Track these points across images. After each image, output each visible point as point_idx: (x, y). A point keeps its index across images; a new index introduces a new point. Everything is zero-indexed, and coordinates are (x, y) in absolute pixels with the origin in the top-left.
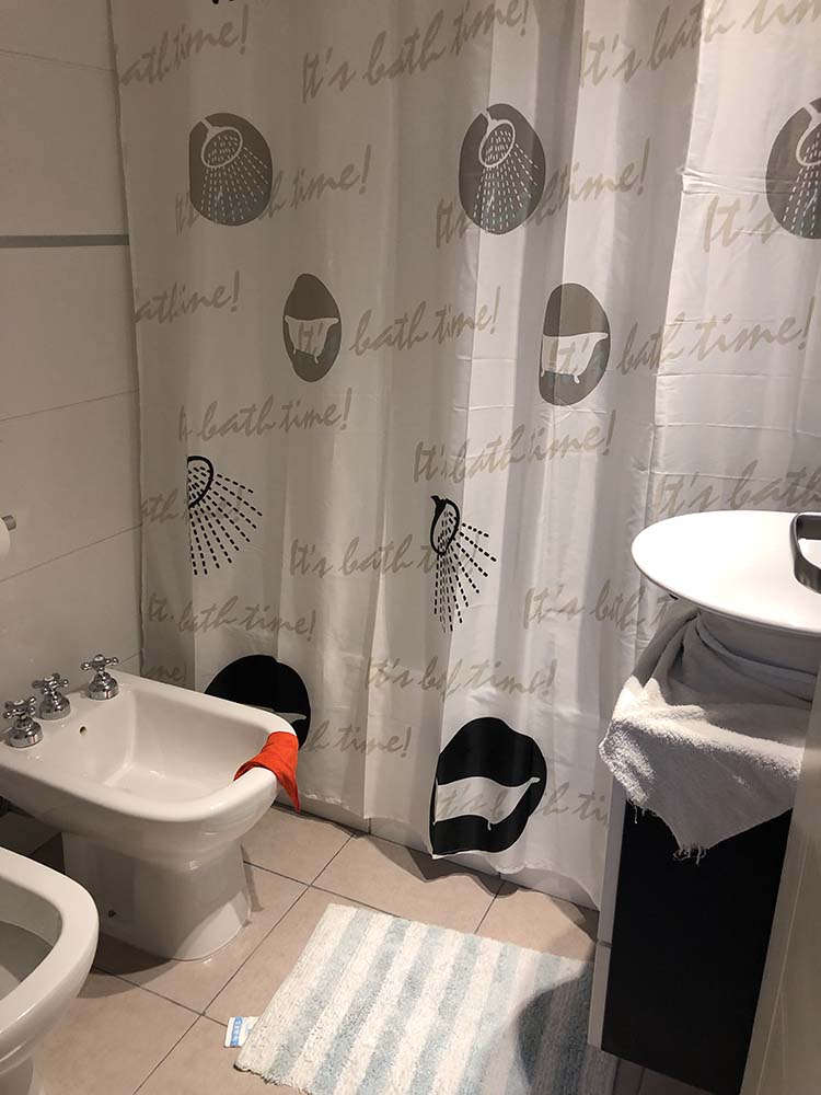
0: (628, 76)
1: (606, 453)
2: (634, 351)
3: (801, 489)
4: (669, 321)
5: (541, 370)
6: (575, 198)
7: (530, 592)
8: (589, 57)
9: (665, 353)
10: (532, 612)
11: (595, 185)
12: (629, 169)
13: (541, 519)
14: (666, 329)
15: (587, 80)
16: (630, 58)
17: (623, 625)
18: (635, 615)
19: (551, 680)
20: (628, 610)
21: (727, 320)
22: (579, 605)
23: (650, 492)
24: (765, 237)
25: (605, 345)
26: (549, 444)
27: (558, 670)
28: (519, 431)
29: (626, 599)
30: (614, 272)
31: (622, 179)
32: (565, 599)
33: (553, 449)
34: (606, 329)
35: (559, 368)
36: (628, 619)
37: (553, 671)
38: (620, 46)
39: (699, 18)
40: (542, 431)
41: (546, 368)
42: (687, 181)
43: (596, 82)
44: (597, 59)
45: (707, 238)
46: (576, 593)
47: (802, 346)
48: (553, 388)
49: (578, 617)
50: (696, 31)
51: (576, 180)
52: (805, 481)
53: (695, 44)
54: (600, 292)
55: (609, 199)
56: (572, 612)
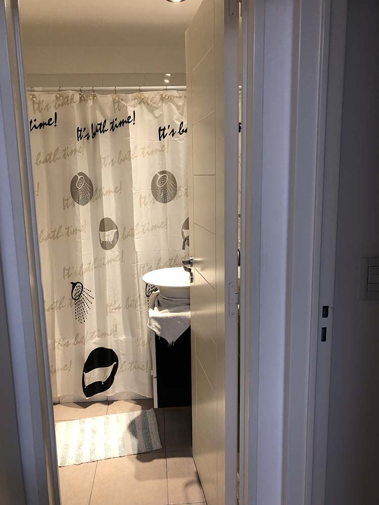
0: (112, 165)
1: (122, 261)
2: (126, 234)
3: (173, 263)
4: (135, 225)
5: (100, 241)
6: (104, 195)
7: (107, 305)
8: (103, 160)
9: (135, 233)
10: (108, 311)
11: (108, 192)
12: (117, 187)
13: (107, 283)
14: (135, 227)
15: (103, 166)
16: (112, 161)
17: (135, 307)
18: (138, 303)
19: (116, 330)
20: (136, 303)
21: (148, 224)
22: (121, 305)
23: (137, 269)
24: (154, 203)
25: (117, 233)
26: (106, 261)
27: (118, 327)
28: (95, 259)
29: (135, 300)
30: (116, 213)
31: (115, 190)
32: (117, 305)
33: (108, 262)
34: (117, 229)
35: (106, 240)
36: (137, 305)
37: (116, 327)
38: (110, 158)
39: (130, 154)
40: (104, 258)
41: (102, 240)
42: (134, 191)
43: (105, 166)
44: (104, 161)
45: (141, 205)
46: (119, 303)
47: (166, 228)
48: (105, 245)
49: (121, 310)
50: (130, 157)
51: (104, 191)
53: (130, 160)
54: (114, 219)
55: (112, 195)
56: (119, 308)
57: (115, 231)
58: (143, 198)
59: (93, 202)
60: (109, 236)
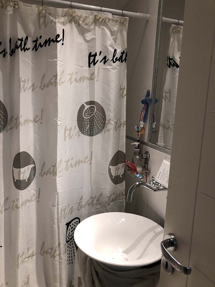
0: (33, 90)
1: (38, 201)
2: (45, 170)
3: (95, 202)
4: (58, 162)
5: (14, 179)
6: (22, 125)
7: (18, 256)
8: (22, 84)
9: (58, 171)
11: (27, 121)
12: (37, 116)
13: (20, 229)
14: (57, 164)
15: (22, 91)
16: (33, 85)
17: (53, 256)
18: (57, 253)
19: (28, 282)
20: (55, 252)
21: (72, 159)
22: (35, 253)
23: (58, 213)
25: (34, 168)
26: (20, 203)
27: (30, 278)
29: (54, 249)
30: (35, 146)
31: (34, 119)
32: (30, 253)
33: (22, 205)
34: (35, 164)
35: (21, 179)
36: (55, 255)
37: (28, 278)
38: (30, 81)
39: (56, 79)
40: (18, 200)
41: (16, 178)
42: (59, 123)
43: (24, 91)
44: (24, 85)
45: (65, 138)
46: (33, 249)
47: (91, 164)
48: (20, 185)
49: (35, 257)
50: (56, 82)
51: (22, 120)
52: (96, 199)
53: (56, 86)
54: (32, 153)
55: (31, 125)
56: (33, 256)
57: (32, 166)
58: (68, 130)
59: (7, 132)
60: (25, 173)
